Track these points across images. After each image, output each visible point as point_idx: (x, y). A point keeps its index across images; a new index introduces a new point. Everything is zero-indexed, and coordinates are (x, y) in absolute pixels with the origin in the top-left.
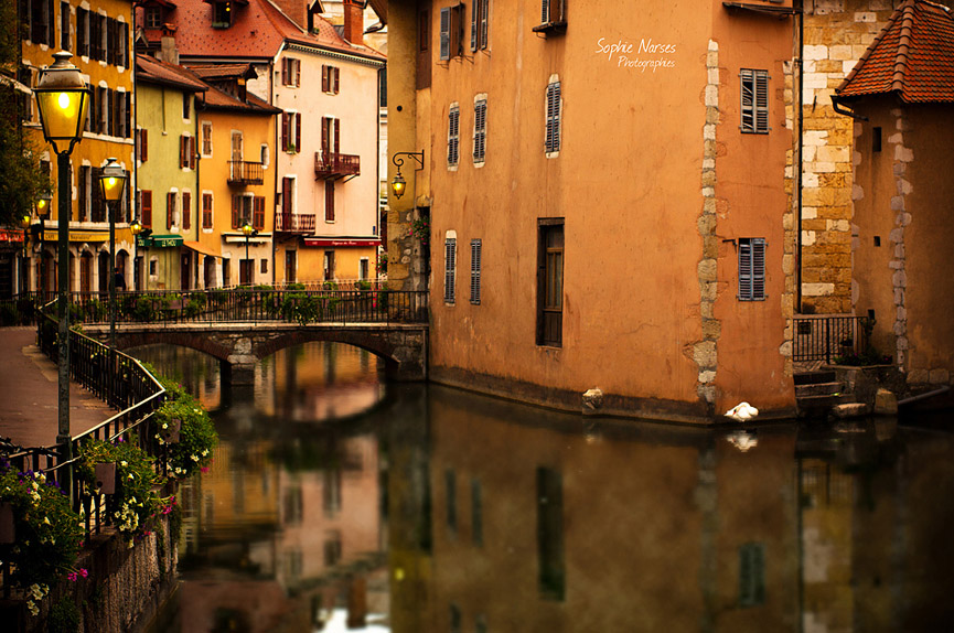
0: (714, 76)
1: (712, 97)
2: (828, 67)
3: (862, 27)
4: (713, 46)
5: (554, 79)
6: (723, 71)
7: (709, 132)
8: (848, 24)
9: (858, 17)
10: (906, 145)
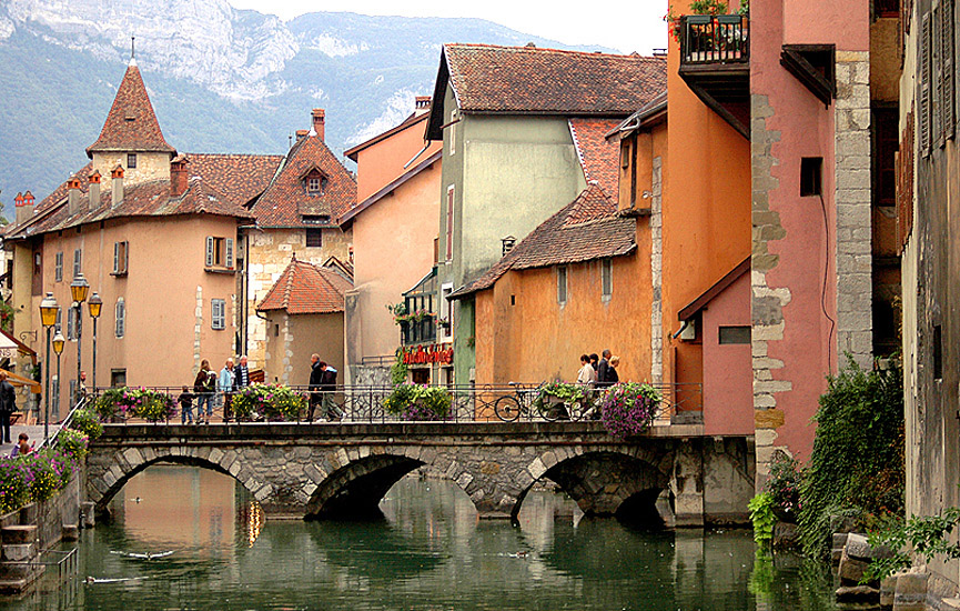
0: (200, 303)
1: (199, 312)
2: (264, 277)
3: (283, 253)
4: (199, 289)
5: (121, 299)
6: (204, 300)
7: (198, 329)
8: (274, 251)
9: (281, 247)
10: (290, 333)
